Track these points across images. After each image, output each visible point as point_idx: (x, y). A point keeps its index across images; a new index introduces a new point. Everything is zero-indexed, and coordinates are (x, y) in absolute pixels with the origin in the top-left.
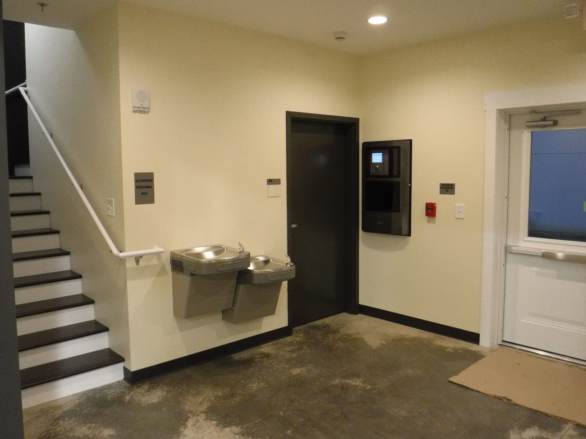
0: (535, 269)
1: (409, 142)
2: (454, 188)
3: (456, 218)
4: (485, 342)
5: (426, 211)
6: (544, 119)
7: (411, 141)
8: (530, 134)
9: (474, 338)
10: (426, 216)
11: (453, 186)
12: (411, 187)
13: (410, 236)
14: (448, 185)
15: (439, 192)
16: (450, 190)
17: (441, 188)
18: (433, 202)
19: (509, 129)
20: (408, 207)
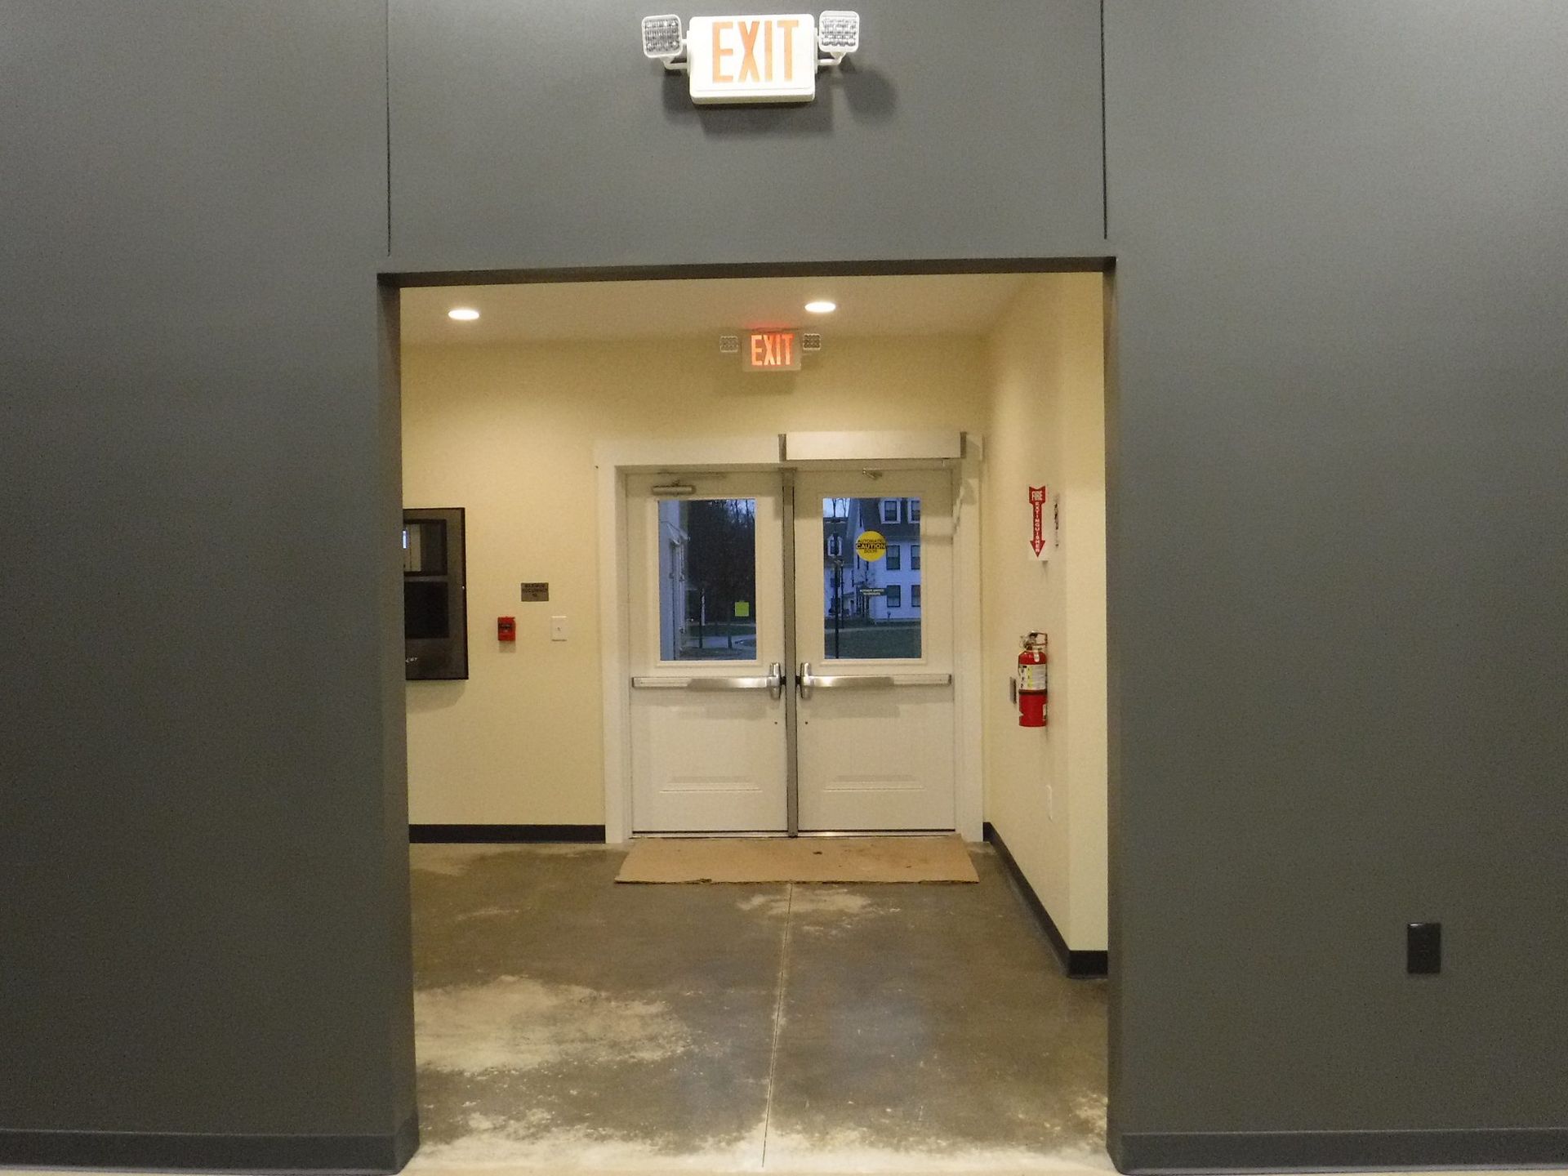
0: (675, 709)
1: (459, 512)
2: (547, 590)
3: (554, 640)
4: (615, 837)
5: (499, 632)
6: (677, 485)
7: (463, 510)
8: (657, 504)
9: (596, 833)
10: (500, 639)
11: (546, 587)
12: (465, 590)
13: (467, 678)
14: (537, 585)
15: (520, 597)
16: (539, 594)
17: (523, 590)
18: (510, 615)
19: (627, 496)
20: (462, 624)
